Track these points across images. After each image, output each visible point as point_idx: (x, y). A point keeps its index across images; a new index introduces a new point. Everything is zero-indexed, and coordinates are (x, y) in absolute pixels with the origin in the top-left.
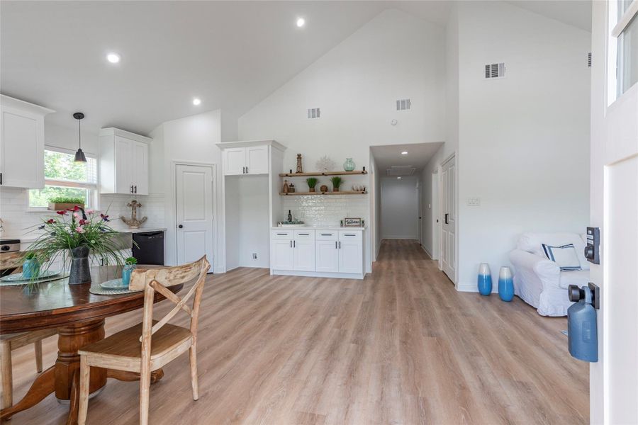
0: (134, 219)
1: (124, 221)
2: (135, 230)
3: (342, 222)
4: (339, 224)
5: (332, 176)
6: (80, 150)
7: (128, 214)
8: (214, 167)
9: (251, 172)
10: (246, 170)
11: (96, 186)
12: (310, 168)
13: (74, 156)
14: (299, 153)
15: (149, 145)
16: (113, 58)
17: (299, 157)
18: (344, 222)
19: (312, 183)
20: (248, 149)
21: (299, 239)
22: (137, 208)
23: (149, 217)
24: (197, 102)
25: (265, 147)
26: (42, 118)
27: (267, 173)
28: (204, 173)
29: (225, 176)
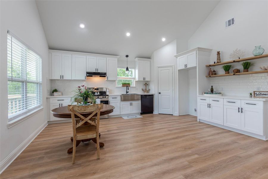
0: (146, 90)
1: (143, 90)
2: (146, 94)
3: (251, 94)
4: (249, 95)
5: (242, 62)
6: (127, 67)
7: (144, 88)
8: (173, 67)
9: (188, 67)
10: (186, 66)
11: (134, 78)
12: (227, 59)
13: (126, 69)
14: (218, 51)
15: (150, 62)
16: (128, 34)
17: (218, 53)
18: (253, 94)
19: (227, 68)
20: (187, 55)
21: (213, 104)
22: (147, 86)
23: (151, 89)
24: (164, 40)
25: (195, 52)
26: (117, 59)
27: (195, 66)
28: (169, 70)
29: (178, 70)
